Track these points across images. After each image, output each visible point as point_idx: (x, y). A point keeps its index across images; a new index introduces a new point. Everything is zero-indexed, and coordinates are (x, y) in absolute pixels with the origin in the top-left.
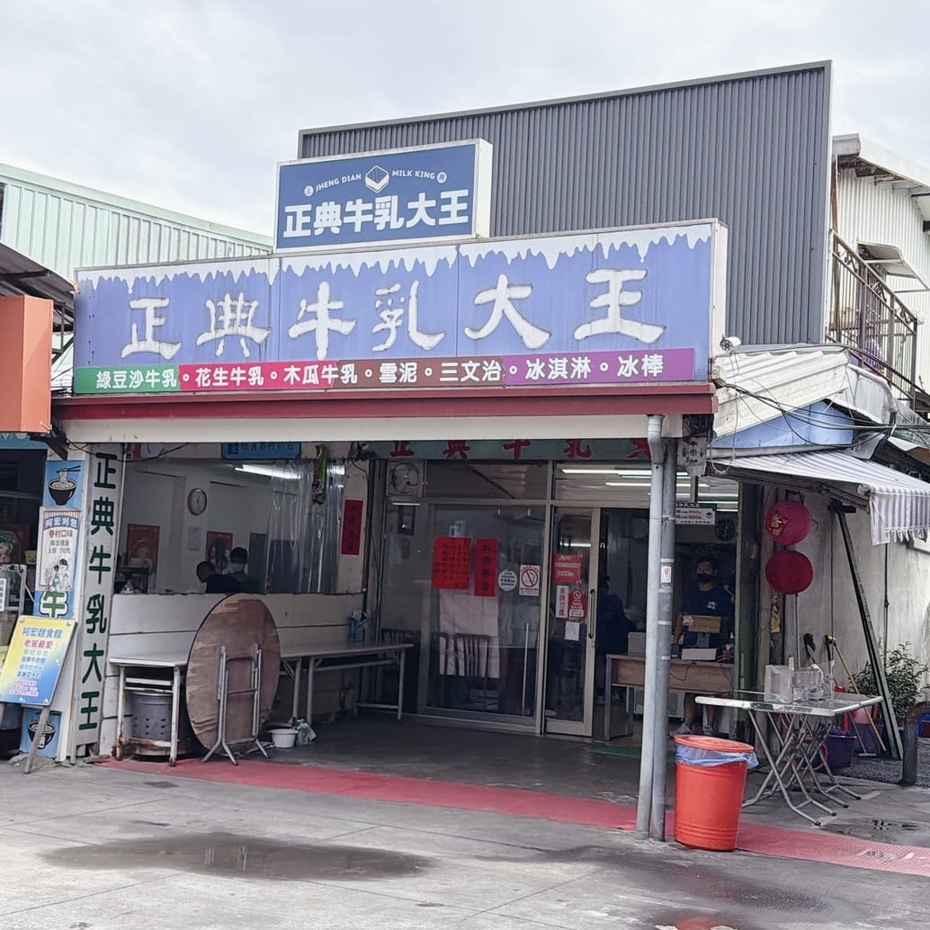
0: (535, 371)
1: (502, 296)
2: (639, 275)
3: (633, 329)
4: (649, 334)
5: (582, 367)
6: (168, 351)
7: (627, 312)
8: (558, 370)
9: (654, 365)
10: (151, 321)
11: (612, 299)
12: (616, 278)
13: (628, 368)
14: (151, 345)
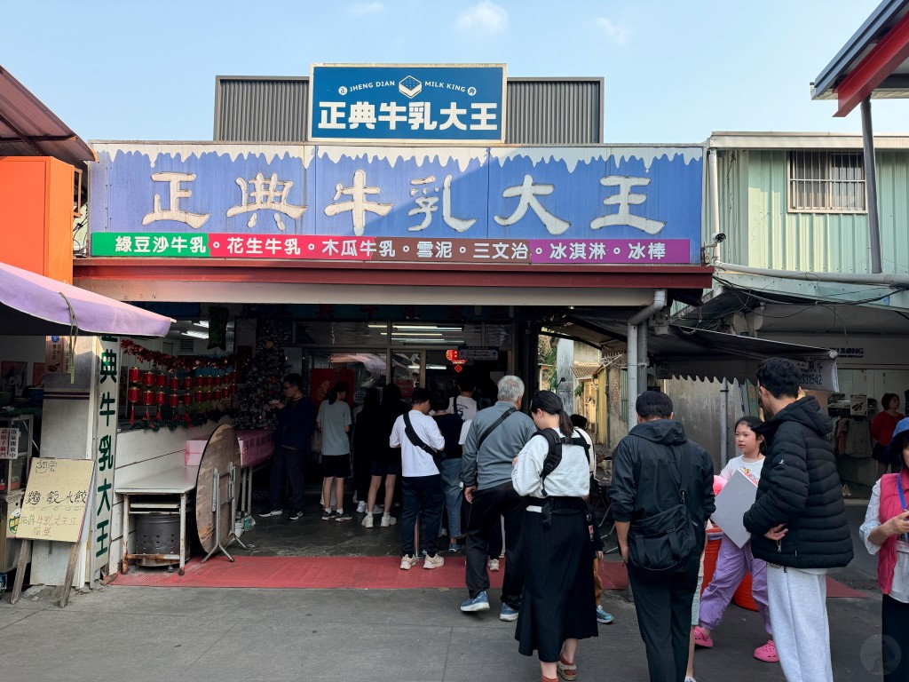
0: (558, 252)
1: (528, 192)
2: (644, 182)
3: (639, 223)
4: (653, 227)
5: (598, 250)
6: (196, 221)
7: (635, 210)
8: (578, 252)
9: (658, 250)
10: (175, 194)
11: (623, 199)
12: (625, 184)
13: (637, 252)
14: (175, 214)
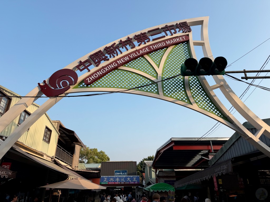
1: (129, 179)
5: (133, 183)
6: (107, 181)
10: (106, 179)
11: (135, 179)
14: (106, 181)
